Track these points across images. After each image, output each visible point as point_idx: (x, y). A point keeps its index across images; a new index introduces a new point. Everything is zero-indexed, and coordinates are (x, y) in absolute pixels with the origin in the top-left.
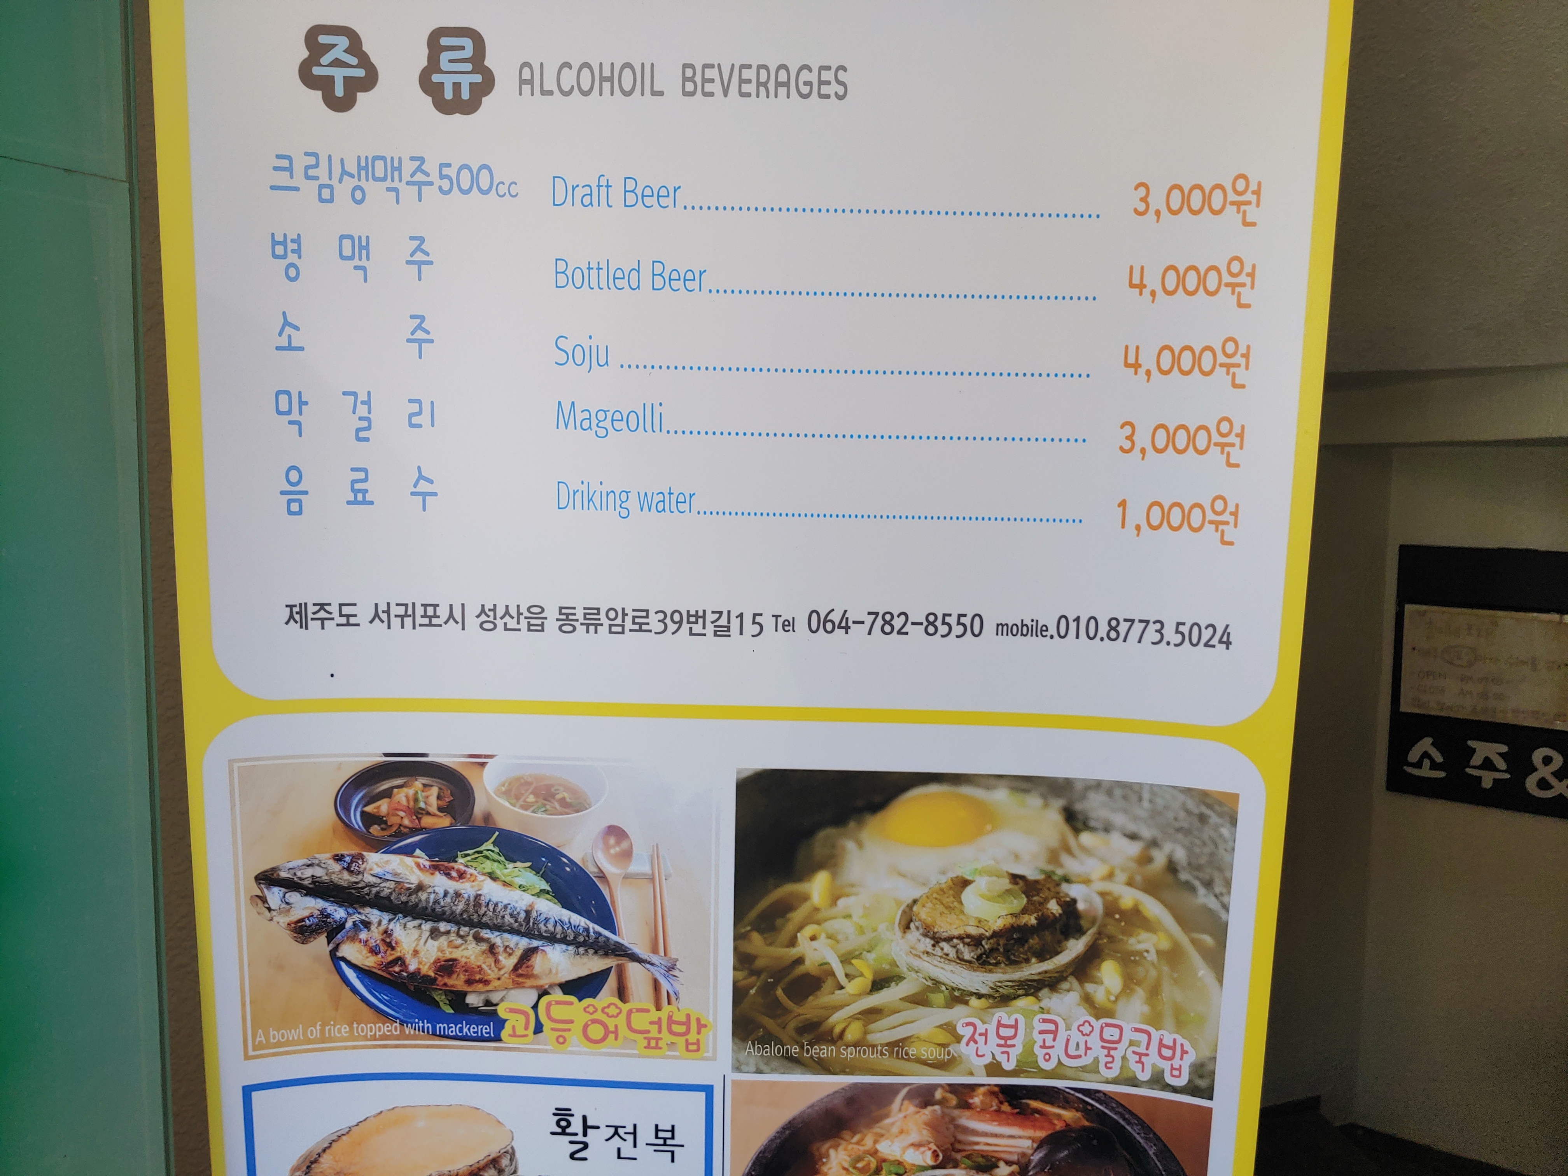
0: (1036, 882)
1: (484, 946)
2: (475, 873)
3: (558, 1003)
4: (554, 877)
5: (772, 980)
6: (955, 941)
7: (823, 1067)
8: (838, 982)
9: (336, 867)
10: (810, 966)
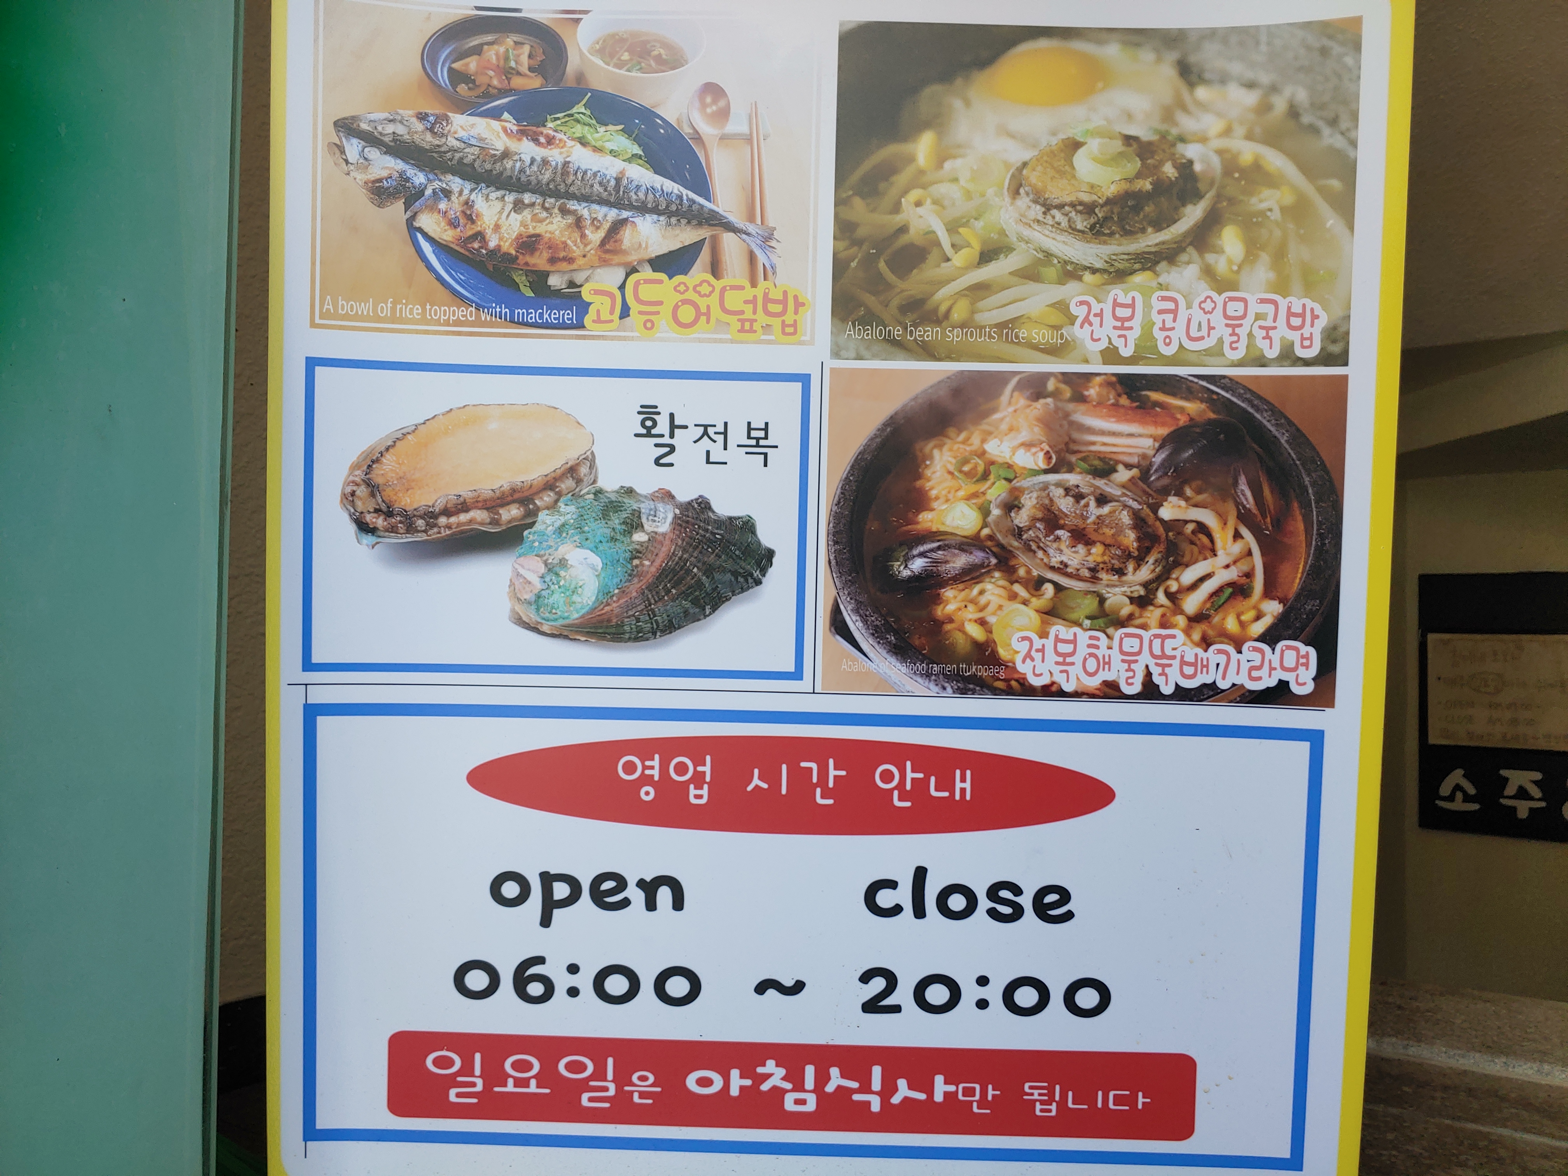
0: (1150, 143)
1: (570, 220)
2: (565, 138)
3: (647, 281)
4: (646, 140)
5: (875, 251)
6: (1066, 208)
7: (928, 352)
8: (945, 254)
9: (419, 126)
10: (914, 235)
